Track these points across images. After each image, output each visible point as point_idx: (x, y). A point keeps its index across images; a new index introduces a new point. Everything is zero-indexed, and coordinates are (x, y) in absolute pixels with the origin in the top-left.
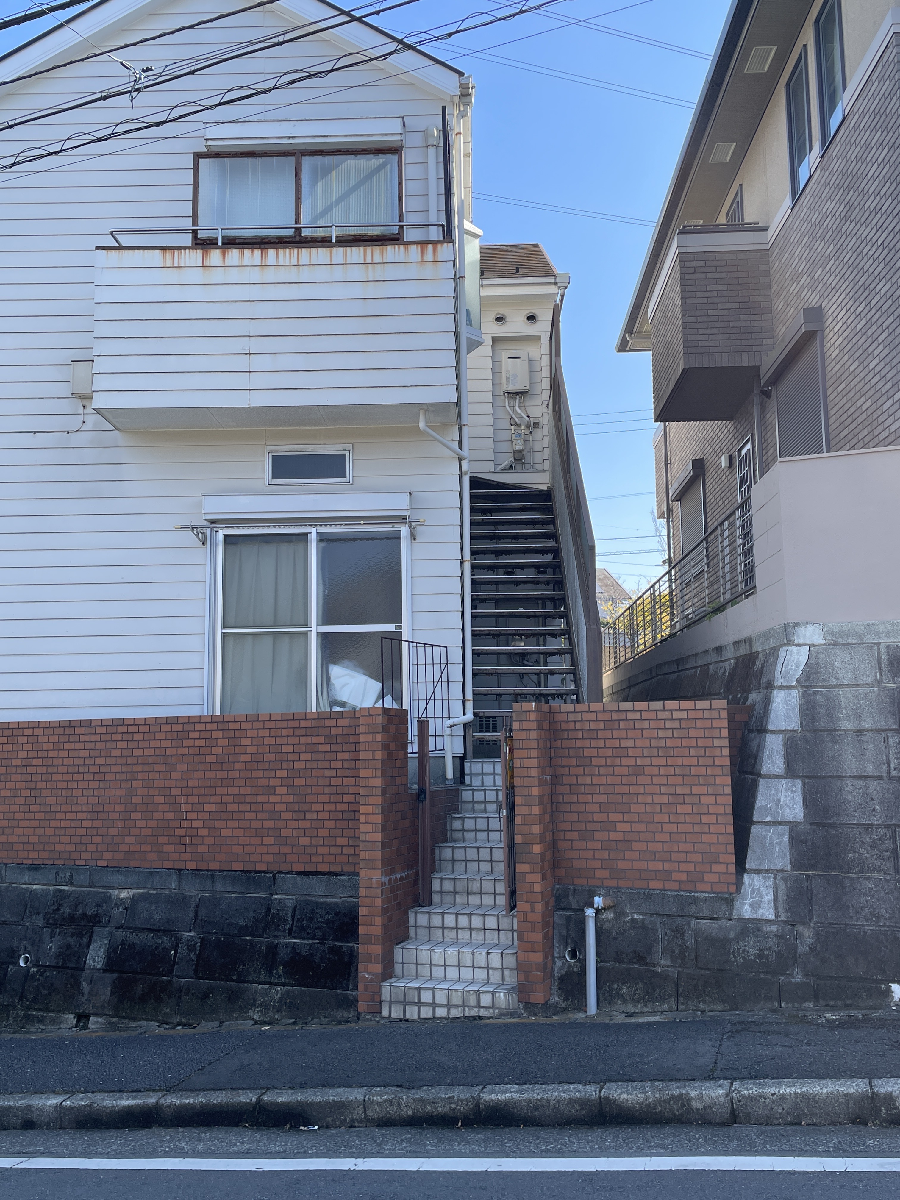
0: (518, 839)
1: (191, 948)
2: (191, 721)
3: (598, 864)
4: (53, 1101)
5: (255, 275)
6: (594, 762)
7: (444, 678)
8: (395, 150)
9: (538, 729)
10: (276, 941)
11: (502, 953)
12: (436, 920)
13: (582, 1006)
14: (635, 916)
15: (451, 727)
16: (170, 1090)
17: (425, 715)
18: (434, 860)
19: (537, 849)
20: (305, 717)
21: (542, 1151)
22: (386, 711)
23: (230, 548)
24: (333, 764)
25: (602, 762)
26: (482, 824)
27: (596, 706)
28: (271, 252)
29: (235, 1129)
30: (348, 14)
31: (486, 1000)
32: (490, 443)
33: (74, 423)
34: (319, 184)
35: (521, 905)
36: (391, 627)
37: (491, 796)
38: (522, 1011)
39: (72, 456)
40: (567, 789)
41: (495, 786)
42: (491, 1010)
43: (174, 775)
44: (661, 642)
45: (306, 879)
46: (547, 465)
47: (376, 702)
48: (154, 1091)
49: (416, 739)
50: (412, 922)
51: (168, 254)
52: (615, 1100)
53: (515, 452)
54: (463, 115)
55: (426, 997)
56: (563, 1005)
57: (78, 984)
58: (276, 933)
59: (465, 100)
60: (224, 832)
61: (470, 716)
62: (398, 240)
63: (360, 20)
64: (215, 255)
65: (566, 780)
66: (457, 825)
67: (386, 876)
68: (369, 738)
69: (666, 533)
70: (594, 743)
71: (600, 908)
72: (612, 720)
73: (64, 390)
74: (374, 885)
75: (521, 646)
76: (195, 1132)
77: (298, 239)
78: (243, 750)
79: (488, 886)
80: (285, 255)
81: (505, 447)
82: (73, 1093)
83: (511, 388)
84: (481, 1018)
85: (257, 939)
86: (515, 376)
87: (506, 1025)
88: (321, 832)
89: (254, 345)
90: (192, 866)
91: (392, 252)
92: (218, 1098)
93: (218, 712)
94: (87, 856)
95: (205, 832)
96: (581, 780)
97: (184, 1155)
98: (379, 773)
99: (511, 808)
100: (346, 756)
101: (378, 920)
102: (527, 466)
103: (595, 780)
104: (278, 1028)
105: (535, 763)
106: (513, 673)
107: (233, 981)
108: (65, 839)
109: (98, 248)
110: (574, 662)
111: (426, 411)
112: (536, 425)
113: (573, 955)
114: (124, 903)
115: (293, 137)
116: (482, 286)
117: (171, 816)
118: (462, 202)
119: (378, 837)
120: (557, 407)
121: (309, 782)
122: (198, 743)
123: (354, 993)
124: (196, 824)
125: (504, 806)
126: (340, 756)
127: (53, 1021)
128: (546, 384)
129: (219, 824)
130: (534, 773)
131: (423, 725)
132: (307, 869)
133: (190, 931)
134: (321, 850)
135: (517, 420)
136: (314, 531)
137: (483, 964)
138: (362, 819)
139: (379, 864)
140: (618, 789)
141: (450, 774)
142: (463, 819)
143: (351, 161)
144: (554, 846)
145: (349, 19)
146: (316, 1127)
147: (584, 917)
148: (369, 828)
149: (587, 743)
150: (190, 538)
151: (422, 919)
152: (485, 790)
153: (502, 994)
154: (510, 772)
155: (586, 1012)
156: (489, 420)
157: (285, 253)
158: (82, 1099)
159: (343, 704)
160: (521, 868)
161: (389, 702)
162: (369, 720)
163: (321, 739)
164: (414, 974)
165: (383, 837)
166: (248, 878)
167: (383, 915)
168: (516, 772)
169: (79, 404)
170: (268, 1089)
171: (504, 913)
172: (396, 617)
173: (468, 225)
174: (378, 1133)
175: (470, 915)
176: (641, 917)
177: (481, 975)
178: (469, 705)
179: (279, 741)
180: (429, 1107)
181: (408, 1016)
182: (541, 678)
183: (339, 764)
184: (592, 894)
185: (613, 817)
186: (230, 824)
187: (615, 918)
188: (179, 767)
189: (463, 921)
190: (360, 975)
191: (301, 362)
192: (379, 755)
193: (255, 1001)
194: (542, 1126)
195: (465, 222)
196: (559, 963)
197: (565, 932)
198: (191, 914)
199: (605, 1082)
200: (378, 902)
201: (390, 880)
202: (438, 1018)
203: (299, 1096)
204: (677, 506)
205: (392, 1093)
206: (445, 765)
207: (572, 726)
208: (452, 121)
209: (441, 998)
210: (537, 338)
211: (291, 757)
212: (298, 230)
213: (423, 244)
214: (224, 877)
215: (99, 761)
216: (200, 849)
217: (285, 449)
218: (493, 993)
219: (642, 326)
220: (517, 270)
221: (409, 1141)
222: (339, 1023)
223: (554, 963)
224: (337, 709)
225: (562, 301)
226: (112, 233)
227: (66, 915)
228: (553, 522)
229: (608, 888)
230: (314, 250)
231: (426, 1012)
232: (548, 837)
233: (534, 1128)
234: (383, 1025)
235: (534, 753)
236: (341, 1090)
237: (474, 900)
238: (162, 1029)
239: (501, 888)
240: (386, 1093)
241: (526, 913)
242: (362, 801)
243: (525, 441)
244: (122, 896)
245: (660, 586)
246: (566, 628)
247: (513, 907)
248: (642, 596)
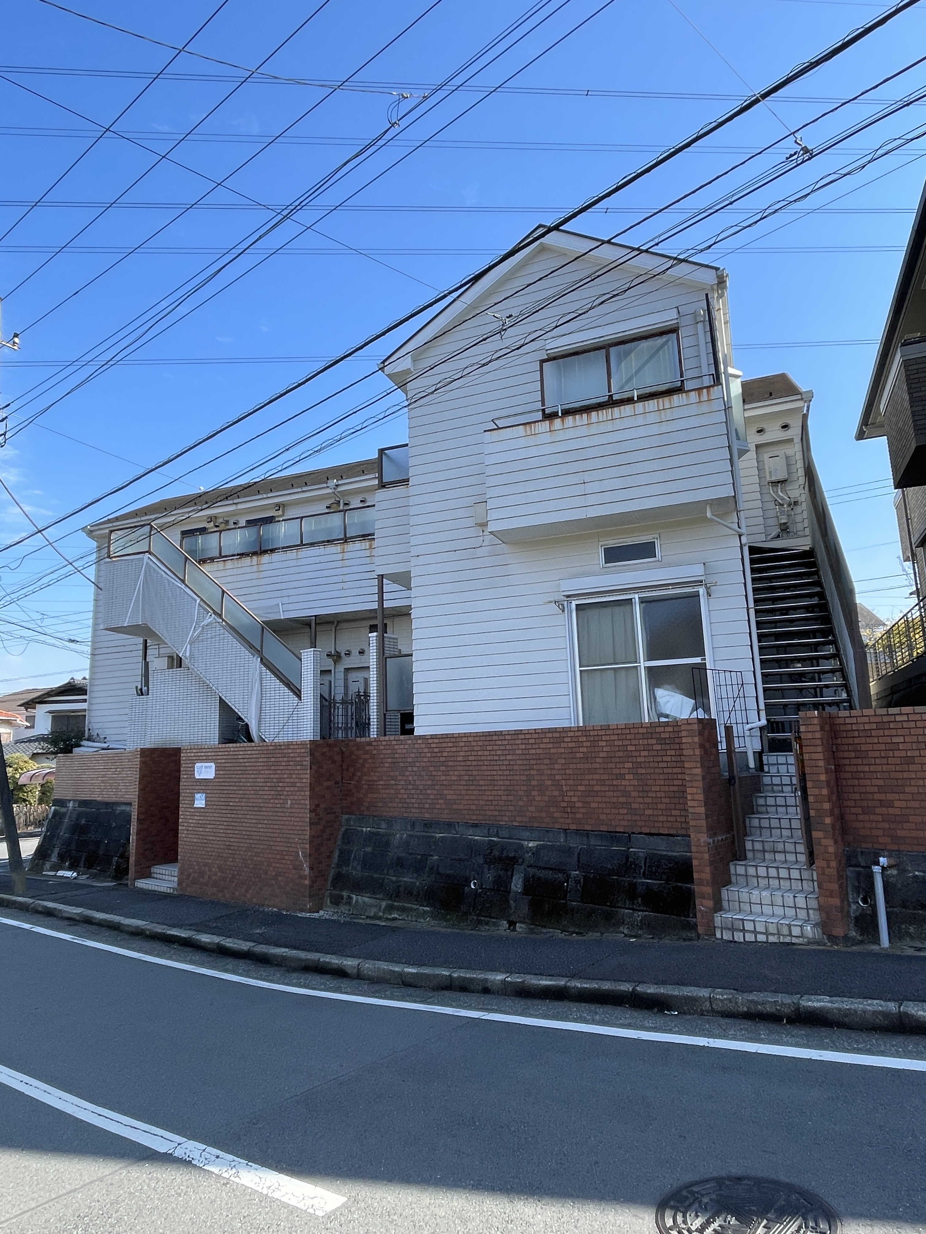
0: (812, 813)
1: (577, 882)
2: (564, 730)
3: (880, 832)
4: (500, 977)
5: (584, 431)
6: (871, 754)
7: (741, 695)
8: (674, 330)
9: (821, 730)
10: (635, 881)
11: (806, 897)
12: (752, 871)
13: (876, 940)
14: (917, 873)
15: (750, 730)
16: (573, 976)
17: (729, 722)
18: (745, 826)
19: (828, 820)
20: (641, 725)
21: (854, 1048)
22: (700, 721)
23: (580, 612)
24: (665, 759)
25: (877, 754)
26: (780, 801)
27: (866, 712)
28: (594, 414)
29: (619, 1008)
30: (638, 249)
31: (796, 931)
32: (760, 520)
33: (478, 542)
34: (623, 364)
35: (818, 863)
36: (698, 660)
37: (786, 780)
38: (826, 941)
39: (478, 563)
40: (849, 775)
41: (788, 773)
42: (801, 939)
43: (556, 766)
44: (917, 658)
45: (651, 838)
46: (807, 531)
47: (691, 714)
48: (562, 976)
49: (724, 740)
50: (732, 871)
51: (528, 427)
52: (913, 1016)
53: (781, 524)
54: (721, 296)
55: (749, 926)
56: (860, 939)
57: (508, 902)
58: (634, 875)
59: (723, 285)
60: (593, 805)
61: (764, 722)
62: (681, 390)
63: (646, 251)
64: (557, 422)
65: (847, 768)
66: (761, 801)
67: (710, 838)
68: (689, 740)
69: (912, 572)
70: (869, 740)
71: (885, 866)
72: (883, 722)
73: (471, 522)
74: (702, 844)
75: (799, 668)
76: (593, 1007)
77: (611, 402)
78: (601, 749)
79: (790, 847)
80: (604, 414)
81: (773, 522)
82: (511, 973)
83: (774, 479)
84: (794, 944)
85: (621, 878)
86: (776, 470)
87: (814, 950)
88: (660, 806)
89: (587, 477)
90: (573, 827)
91: (676, 399)
92: (606, 986)
93: (581, 725)
94: (506, 819)
95: (580, 805)
96: (860, 768)
97: (586, 1022)
98: (699, 765)
99: (804, 790)
100: (673, 753)
101: (708, 869)
102: (792, 534)
103: (872, 768)
104: (641, 941)
105: (821, 756)
106: (795, 688)
107: (607, 906)
108: (492, 808)
109: (485, 431)
110: (845, 677)
111: (711, 505)
112: (796, 503)
113: (865, 901)
114: (531, 850)
115: (602, 337)
116: (744, 410)
117: (556, 793)
118: (725, 356)
119: (702, 810)
120: (812, 489)
121: (648, 771)
122: (570, 745)
123: (694, 920)
124: (574, 799)
125: (798, 788)
126: (669, 753)
127: (495, 924)
128: (801, 472)
129: (589, 799)
130: (821, 763)
131: (729, 730)
132: (652, 832)
133: (576, 871)
134: (661, 818)
135: (780, 502)
136: (636, 596)
137: (792, 905)
138: (689, 797)
139: (704, 829)
140: (893, 775)
141: (752, 764)
142: (766, 797)
143: (644, 344)
144: (842, 817)
145: (638, 252)
146: (676, 1013)
147: (872, 872)
148: (694, 803)
149: (863, 740)
150: (554, 608)
151: (741, 870)
152: (780, 776)
153: (809, 928)
154: (801, 763)
155: (880, 945)
156: (759, 504)
157: (603, 413)
158: (518, 978)
159: (667, 716)
160: (815, 834)
161: (701, 714)
162: (689, 727)
163: (654, 741)
164: (738, 909)
165: (706, 810)
166: (612, 837)
167: (710, 865)
168: (806, 763)
169: (480, 529)
170: (640, 983)
171: (805, 867)
172: (701, 652)
173: (731, 370)
174: (723, 1021)
175: (777, 868)
176: (922, 874)
177: (791, 912)
178: (763, 714)
179: (625, 743)
180: (760, 1007)
181: (736, 939)
182: (817, 691)
183: (669, 759)
184: (877, 855)
185: (890, 796)
186: (597, 799)
187: (898, 874)
188: (559, 761)
189: (773, 872)
190: (697, 907)
191: (619, 483)
192: (697, 752)
193: (624, 921)
194: (852, 1029)
195: (729, 368)
196: (854, 907)
197: (857, 884)
198: (576, 859)
199: (903, 1000)
200: (706, 856)
201: (714, 841)
202: (760, 942)
203: (662, 990)
204: (920, 551)
205: (732, 994)
206: (747, 758)
207: (849, 727)
208: (714, 302)
209: (760, 928)
210: (791, 441)
211: (634, 754)
212: (611, 396)
213: (699, 390)
214: (596, 835)
215: (508, 757)
216: (578, 816)
217: (613, 543)
218: (801, 926)
219: (875, 418)
220: (771, 394)
221: (746, 1030)
222: (685, 940)
223: (849, 906)
224: (663, 720)
225: (808, 410)
226: (492, 420)
227: (496, 856)
228: (817, 573)
229: (889, 851)
230: (622, 407)
231: (750, 937)
232: (837, 811)
233: (846, 1031)
234: (718, 944)
235: (819, 749)
236: (692, 988)
237: (780, 857)
238: (563, 935)
239: (801, 848)
240: (726, 994)
241: (823, 868)
242: (688, 784)
243: (788, 516)
244: (530, 845)
245: (912, 615)
246: (835, 652)
247: (812, 864)
248: (897, 623)
